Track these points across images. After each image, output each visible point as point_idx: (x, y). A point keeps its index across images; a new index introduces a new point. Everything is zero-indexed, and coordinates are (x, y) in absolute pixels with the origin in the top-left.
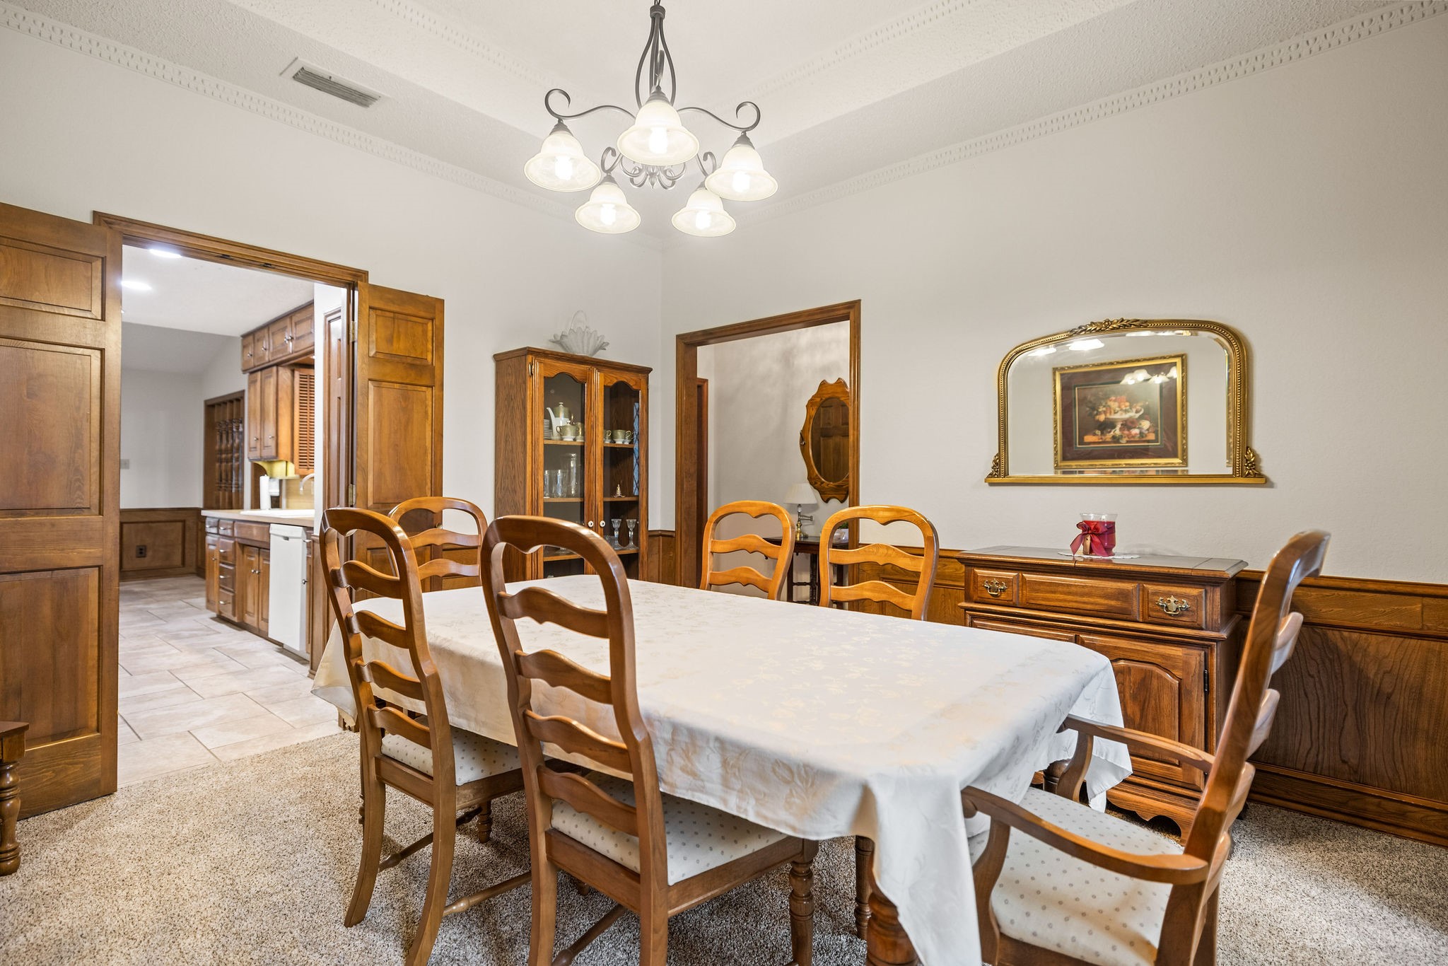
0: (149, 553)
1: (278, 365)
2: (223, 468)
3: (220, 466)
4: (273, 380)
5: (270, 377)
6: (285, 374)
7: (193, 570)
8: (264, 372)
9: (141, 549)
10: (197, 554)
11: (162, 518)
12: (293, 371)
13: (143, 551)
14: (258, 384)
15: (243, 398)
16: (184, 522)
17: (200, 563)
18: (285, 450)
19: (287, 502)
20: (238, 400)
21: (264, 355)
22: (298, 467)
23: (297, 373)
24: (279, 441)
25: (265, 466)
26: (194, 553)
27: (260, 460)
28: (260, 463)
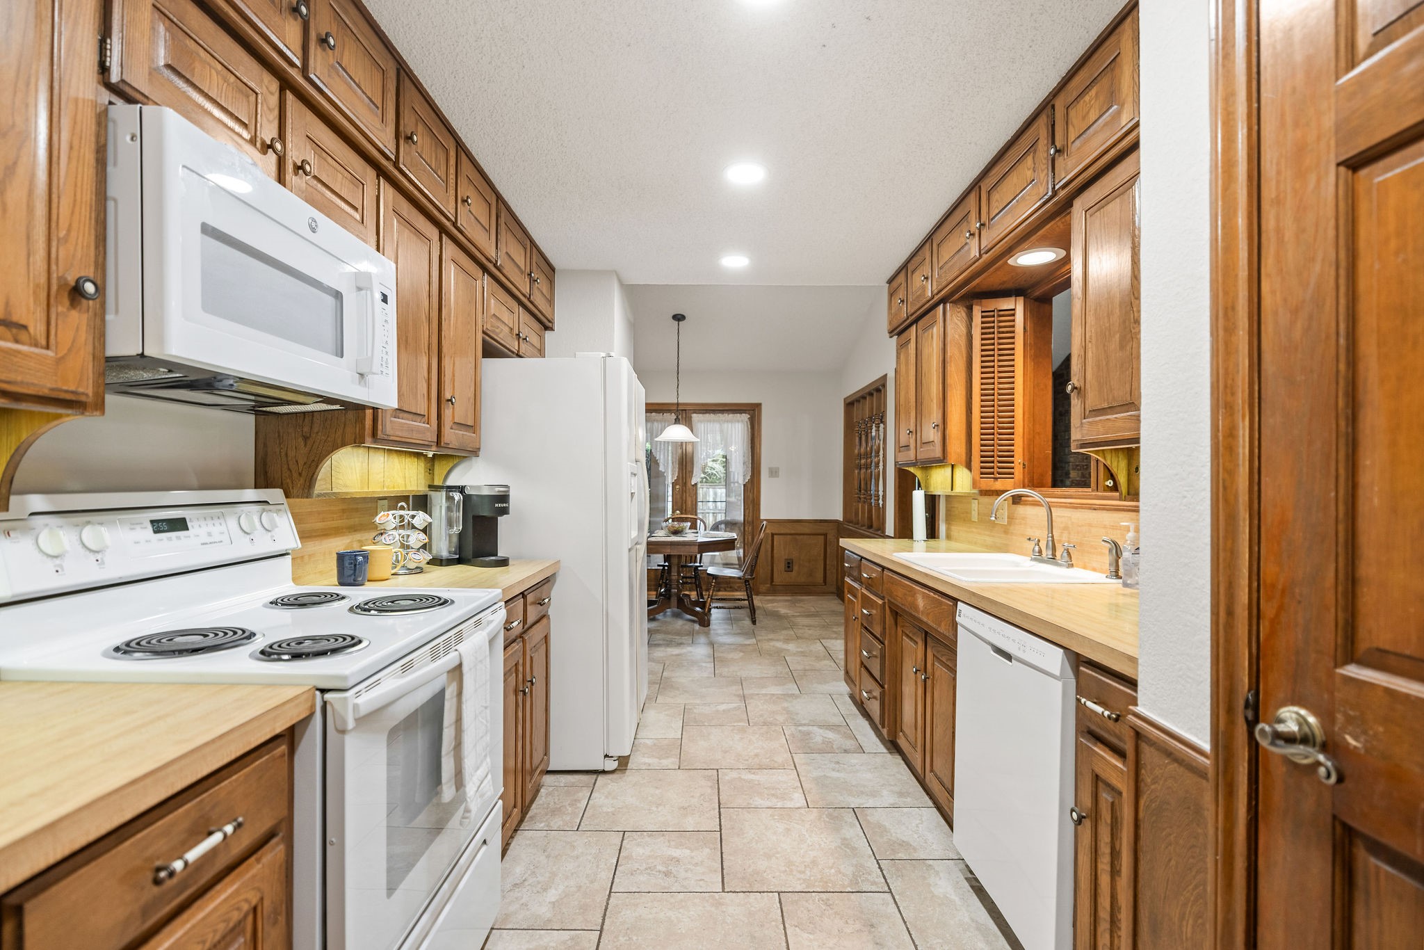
0: (796, 568)
1: (943, 301)
2: (862, 476)
3: (859, 473)
4: (936, 331)
5: (931, 326)
6: (955, 319)
7: (833, 589)
8: (921, 323)
9: (789, 563)
10: (837, 570)
11: (807, 531)
12: (970, 309)
13: (791, 565)
14: (912, 345)
15: (884, 386)
16: (825, 535)
17: (840, 583)
18: (956, 447)
19: (948, 530)
20: (878, 390)
21: (924, 288)
22: (978, 476)
23: (977, 312)
24: (947, 432)
25: (918, 473)
26: (835, 571)
27: (914, 465)
28: (912, 470)
